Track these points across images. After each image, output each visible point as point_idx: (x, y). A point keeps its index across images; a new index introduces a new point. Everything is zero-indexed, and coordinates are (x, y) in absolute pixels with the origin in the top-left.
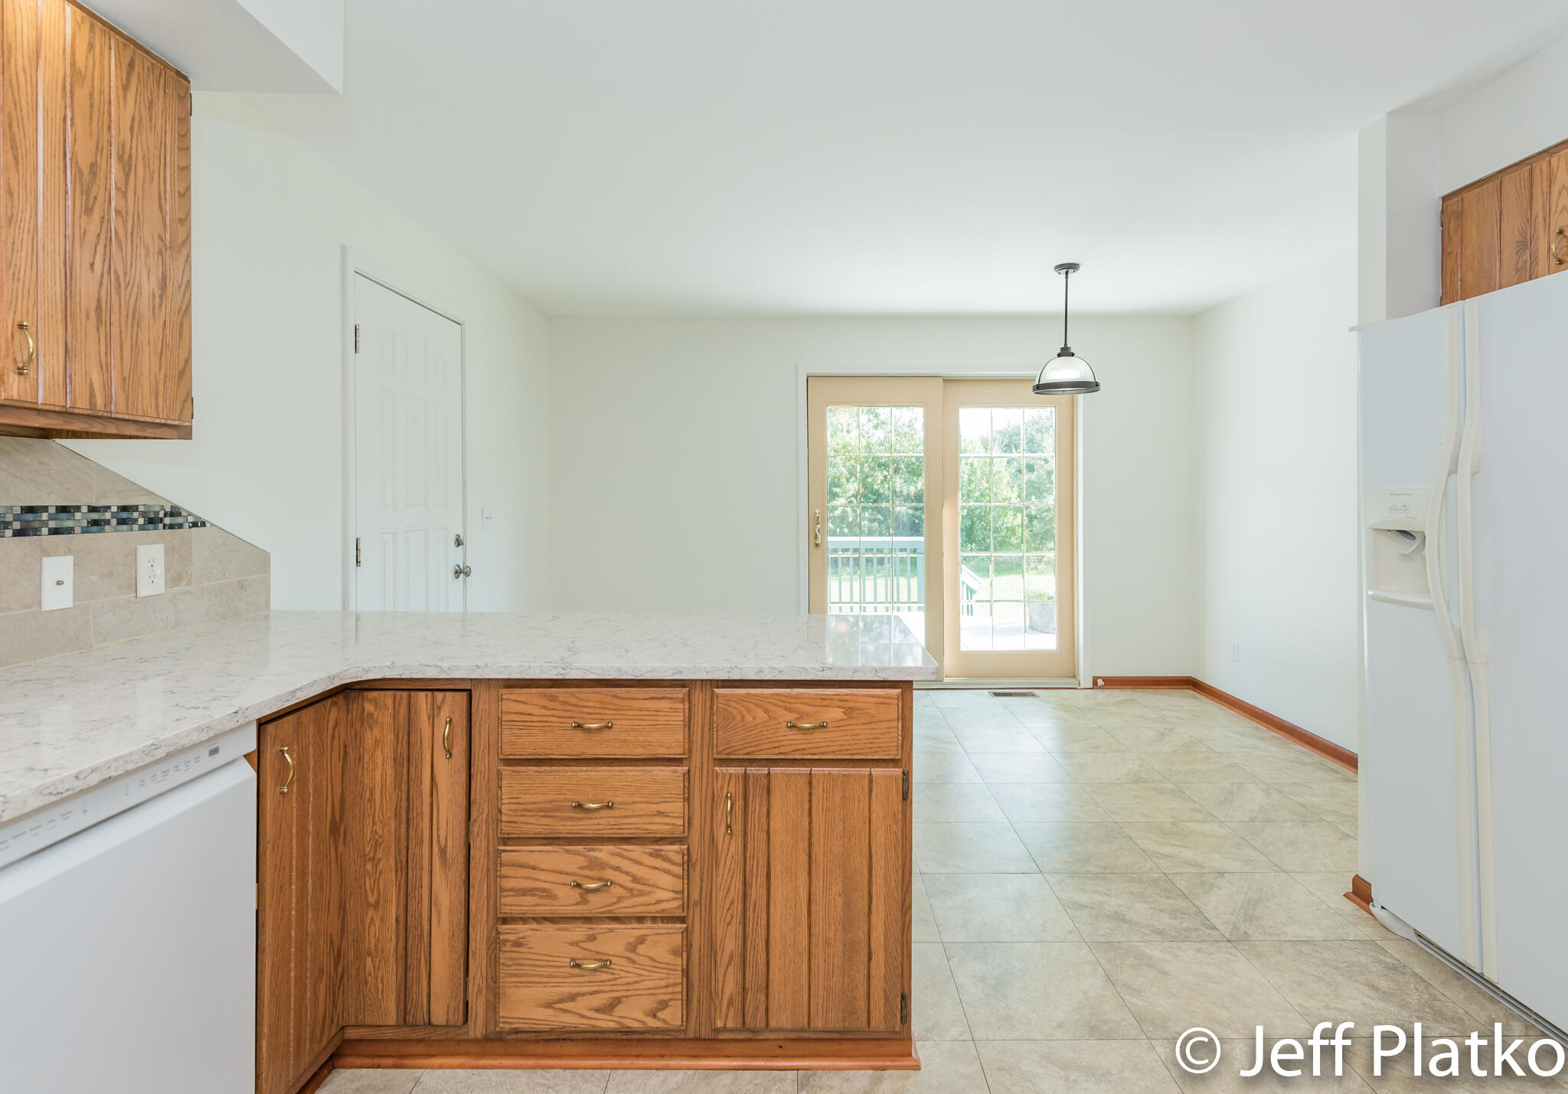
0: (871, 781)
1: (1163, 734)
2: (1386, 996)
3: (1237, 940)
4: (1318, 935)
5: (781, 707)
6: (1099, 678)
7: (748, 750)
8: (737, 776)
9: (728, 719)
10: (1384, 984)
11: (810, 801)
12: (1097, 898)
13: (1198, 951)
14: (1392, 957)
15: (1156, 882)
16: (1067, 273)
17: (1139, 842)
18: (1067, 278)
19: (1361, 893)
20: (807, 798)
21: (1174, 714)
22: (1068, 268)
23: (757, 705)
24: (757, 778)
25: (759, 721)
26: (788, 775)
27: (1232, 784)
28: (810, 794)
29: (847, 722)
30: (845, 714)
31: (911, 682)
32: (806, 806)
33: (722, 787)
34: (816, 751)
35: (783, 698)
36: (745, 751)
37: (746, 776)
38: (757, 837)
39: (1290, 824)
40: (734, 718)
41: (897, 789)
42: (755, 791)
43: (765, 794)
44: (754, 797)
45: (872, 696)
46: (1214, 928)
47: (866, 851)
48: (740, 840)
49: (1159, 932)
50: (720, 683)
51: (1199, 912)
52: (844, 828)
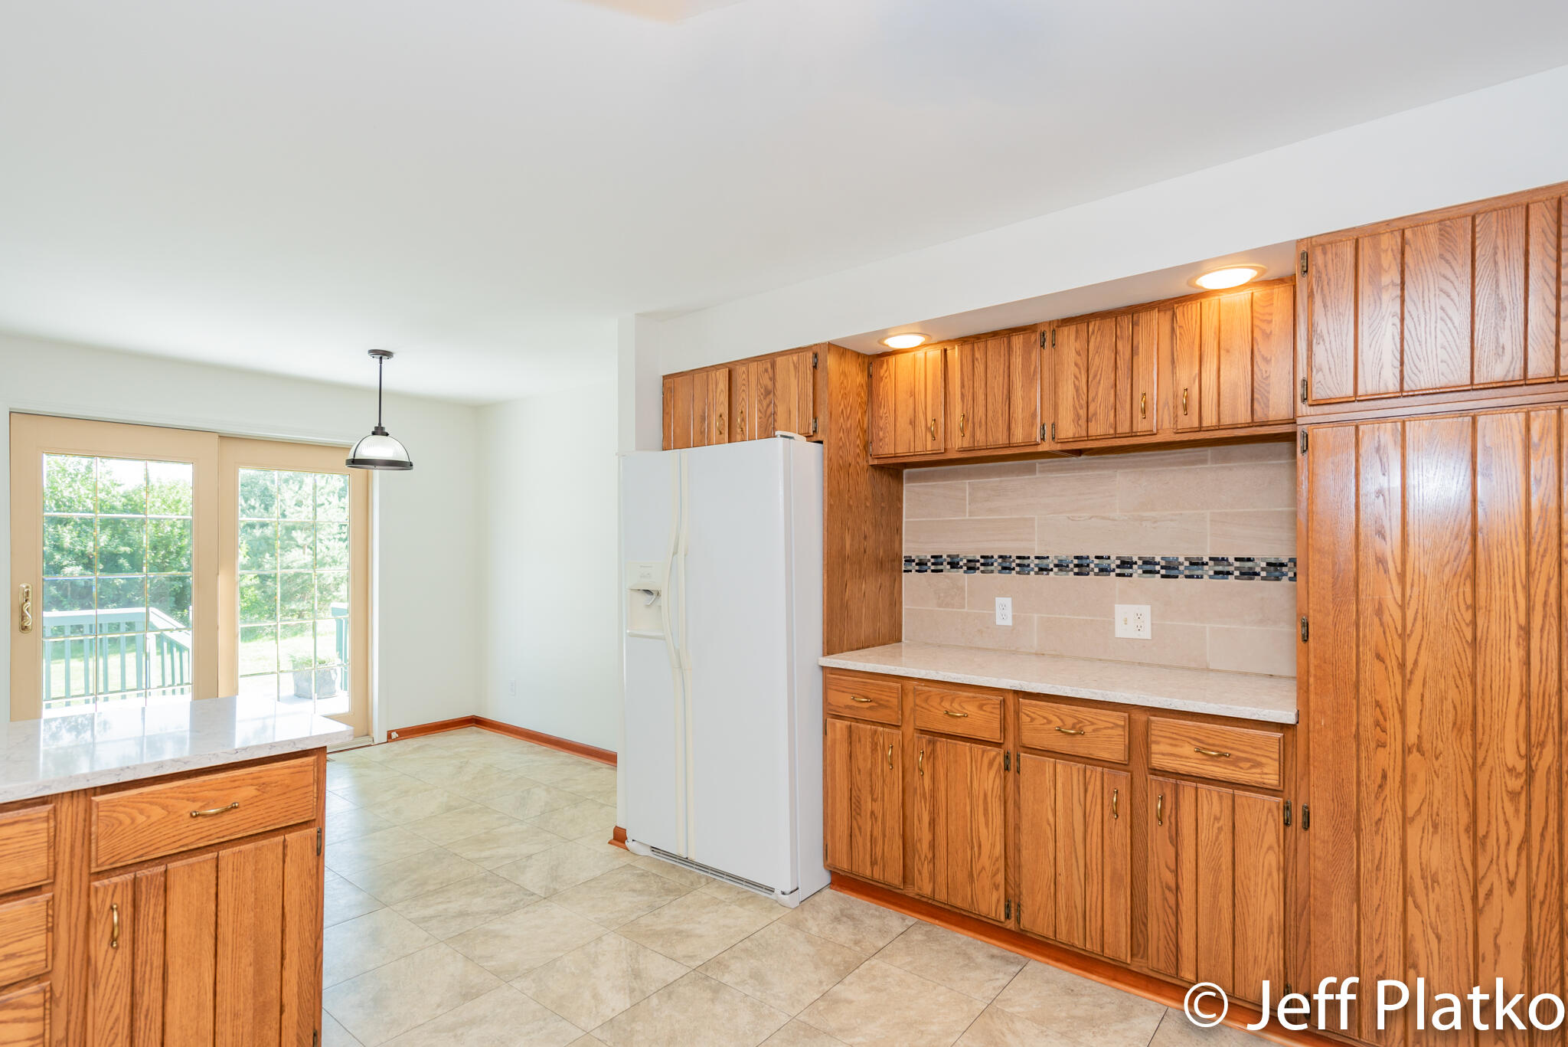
0: (285, 847)
1: (461, 767)
2: (641, 892)
3: (551, 895)
4: (598, 873)
5: (183, 799)
6: (393, 731)
7: (140, 853)
8: (125, 885)
9: (113, 825)
10: (639, 886)
11: (217, 885)
12: (441, 907)
13: (527, 913)
14: (640, 869)
15: (484, 879)
16: (381, 358)
17: (463, 855)
18: (381, 363)
19: (619, 837)
20: (214, 882)
21: (465, 749)
22: (383, 354)
23: (151, 803)
24: (150, 880)
25: (153, 819)
26: (191, 865)
27: (523, 792)
28: (217, 878)
29: (262, 798)
30: (259, 790)
31: (325, 747)
32: (213, 891)
33: (103, 901)
34: (225, 833)
35: (185, 790)
36: (135, 855)
37: (135, 882)
38: (151, 941)
39: (567, 808)
40: (121, 823)
41: (313, 847)
42: (148, 893)
43: (162, 892)
44: (148, 900)
45: (289, 767)
46: (533, 894)
47: (279, 913)
48: (128, 951)
49: (496, 912)
50: (98, 790)
51: (521, 888)
52: (256, 899)
